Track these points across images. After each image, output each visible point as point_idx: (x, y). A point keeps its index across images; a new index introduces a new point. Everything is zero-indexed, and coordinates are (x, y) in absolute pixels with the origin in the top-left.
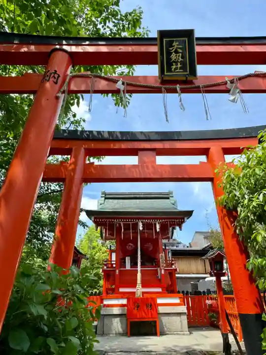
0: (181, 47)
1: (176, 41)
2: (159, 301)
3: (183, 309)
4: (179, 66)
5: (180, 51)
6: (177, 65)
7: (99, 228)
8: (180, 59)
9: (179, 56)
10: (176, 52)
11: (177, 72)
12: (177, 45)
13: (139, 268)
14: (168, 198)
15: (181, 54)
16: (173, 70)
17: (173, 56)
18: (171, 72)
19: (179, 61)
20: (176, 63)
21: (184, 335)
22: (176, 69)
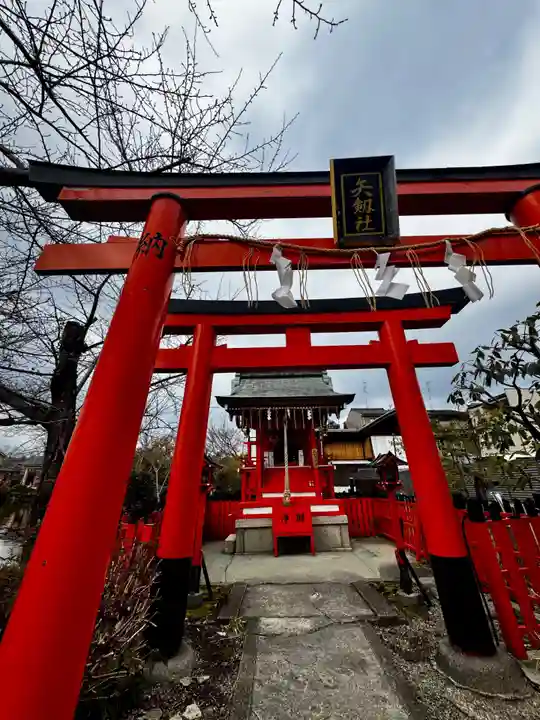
0: (370, 187)
1: (363, 178)
2: (314, 509)
3: (344, 519)
4: (368, 221)
5: (369, 194)
6: (364, 219)
7: (234, 417)
8: (370, 208)
9: (367, 204)
10: (363, 197)
11: (366, 231)
12: (365, 184)
13: (286, 467)
14: (321, 376)
15: (370, 201)
16: (357, 228)
17: (358, 205)
18: (356, 232)
19: (368, 212)
20: (364, 216)
21: (345, 551)
22: (363, 226)
